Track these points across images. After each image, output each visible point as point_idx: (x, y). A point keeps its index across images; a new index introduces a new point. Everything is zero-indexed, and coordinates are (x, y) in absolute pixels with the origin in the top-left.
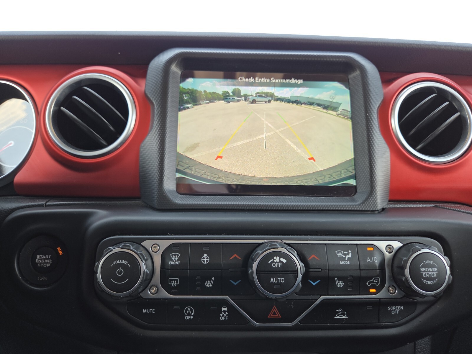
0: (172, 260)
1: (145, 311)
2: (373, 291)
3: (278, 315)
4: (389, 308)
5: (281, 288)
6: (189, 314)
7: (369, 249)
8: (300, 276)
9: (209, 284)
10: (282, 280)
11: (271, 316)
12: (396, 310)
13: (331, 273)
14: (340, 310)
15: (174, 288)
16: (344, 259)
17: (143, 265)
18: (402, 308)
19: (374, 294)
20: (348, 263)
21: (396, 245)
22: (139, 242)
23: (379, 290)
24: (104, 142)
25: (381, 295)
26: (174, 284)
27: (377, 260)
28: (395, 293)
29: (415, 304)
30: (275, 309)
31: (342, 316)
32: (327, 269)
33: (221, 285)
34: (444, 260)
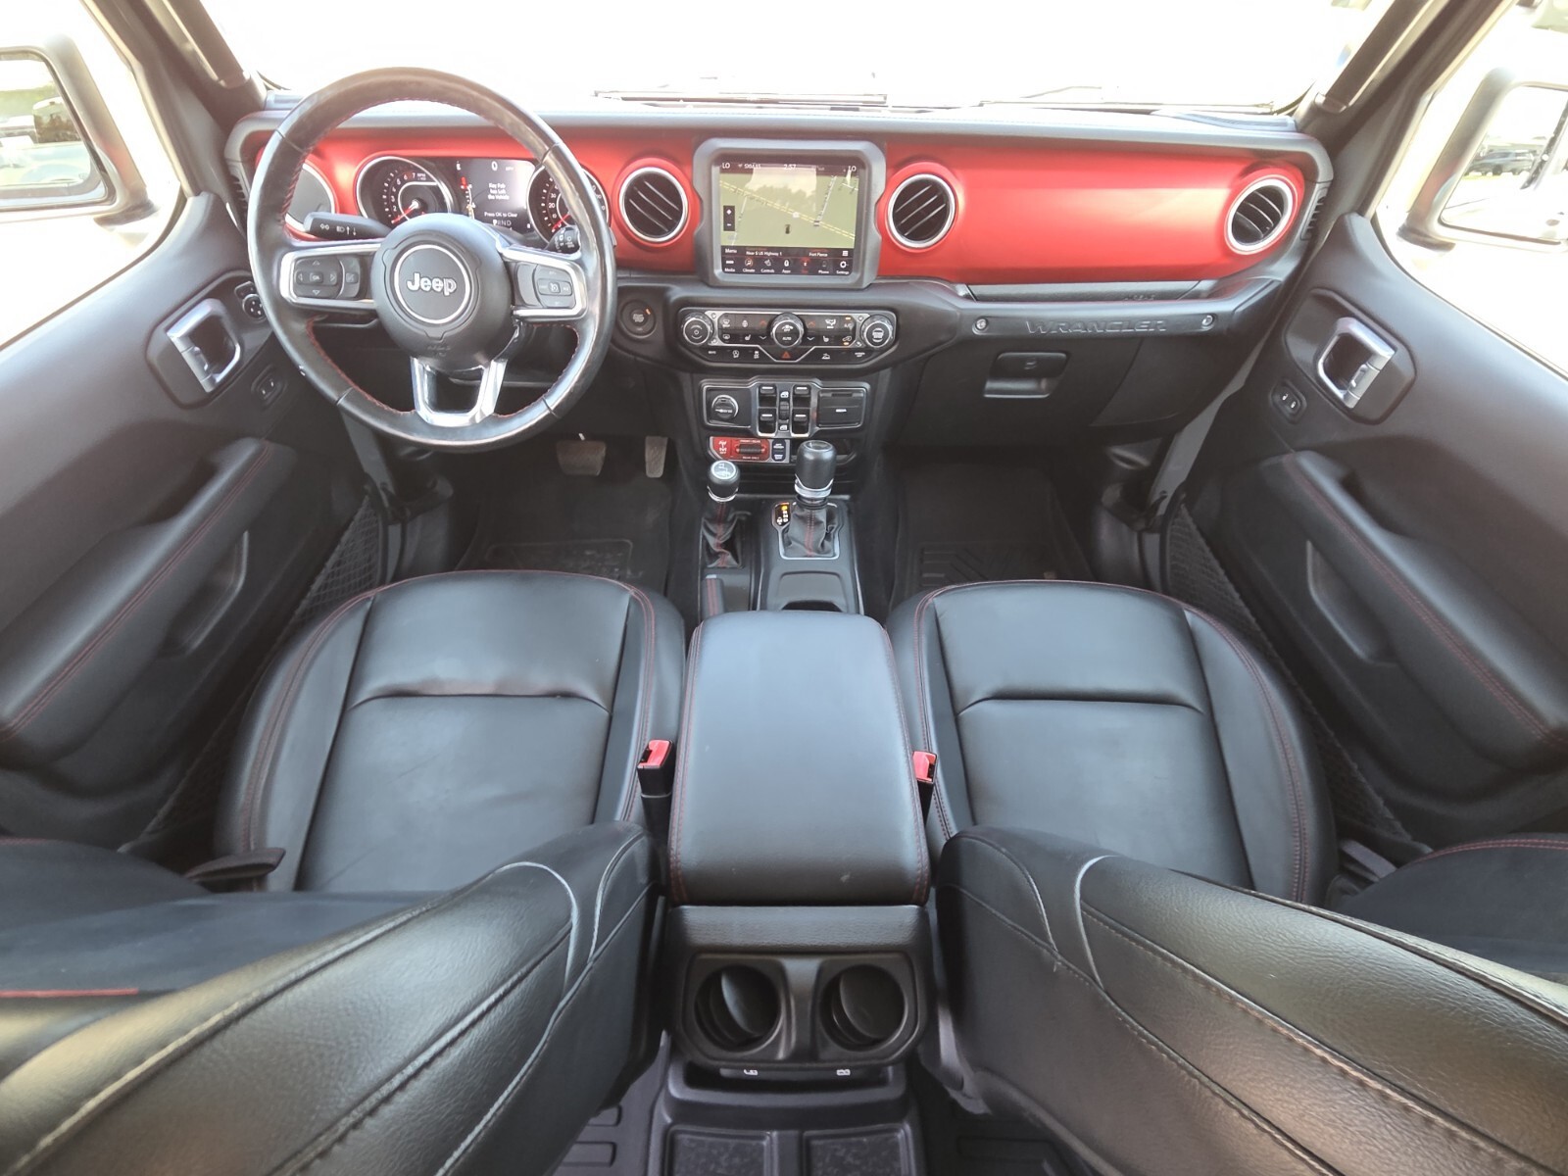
0: (725, 324)
1: (710, 352)
2: (847, 343)
3: (788, 357)
4: (855, 354)
5: (790, 343)
6: (736, 355)
7: (847, 318)
8: (801, 336)
9: (747, 338)
10: (790, 338)
11: (784, 356)
12: (860, 355)
13: (821, 334)
14: (826, 354)
15: (727, 340)
16: (829, 325)
17: (709, 328)
18: (863, 354)
19: (847, 345)
20: (832, 327)
21: (864, 315)
22: (703, 312)
23: (850, 343)
25: (851, 346)
26: (726, 338)
27: (850, 326)
28: (859, 345)
29: (871, 352)
30: (786, 353)
31: (826, 357)
32: (818, 330)
33: (755, 339)
34: (890, 328)
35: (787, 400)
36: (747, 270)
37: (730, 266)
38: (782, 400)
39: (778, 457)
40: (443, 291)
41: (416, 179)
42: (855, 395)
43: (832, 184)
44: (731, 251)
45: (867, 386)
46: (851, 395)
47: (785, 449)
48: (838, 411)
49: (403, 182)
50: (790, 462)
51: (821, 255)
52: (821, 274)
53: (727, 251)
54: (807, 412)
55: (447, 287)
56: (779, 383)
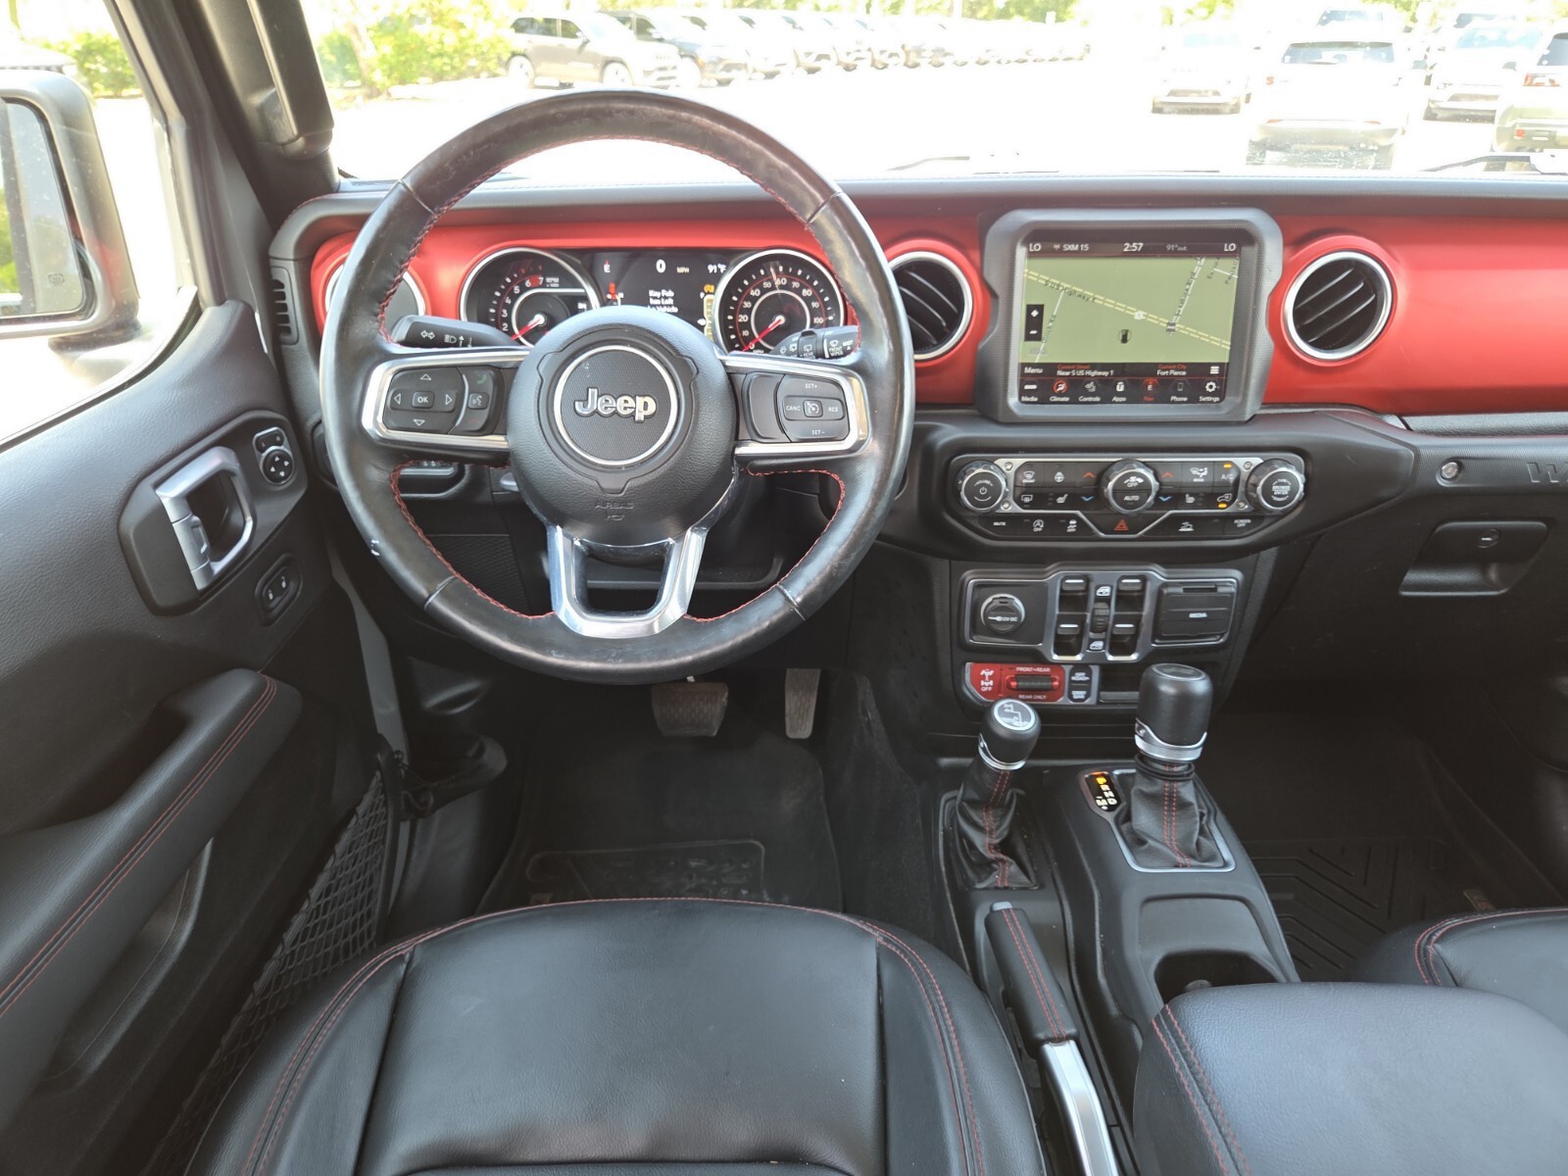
0: (1026, 478)
1: (996, 524)
2: (1224, 506)
3: (1124, 528)
4: (1236, 521)
5: (1135, 504)
6: (1038, 527)
7: (1226, 466)
8: (1153, 494)
9: (1061, 500)
10: (1136, 498)
11: (1118, 528)
12: (1242, 523)
13: (1183, 490)
14: (1186, 524)
15: (1026, 504)
16: (1198, 477)
17: (1004, 483)
18: (1249, 521)
19: (1223, 508)
20: (1202, 480)
21: (1256, 460)
22: (993, 461)
23: (1229, 504)
24: (935, 342)
25: (1230, 510)
26: (1027, 500)
27: (1231, 477)
28: (1245, 507)
29: (1262, 518)
30: (1122, 522)
31: (1187, 528)
32: (1180, 486)
33: (1074, 501)
34: (1300, 478)
35: (1106, 600)
36: (1056, 399)
37: (1030, 393)
38: (1099, 599)
39: (1078, 694)
40: (633, 415)
41: (544, 285)
42: (1221, 590)
43: (1197, 270)
44: (1033, 371)
45: (1237, 574)
46: (1215, 590)
47: (1089, 682)
48: (1192, 616)
49: (524, 289)
50: (1098, 703)
51: (1176, 373)
52: (1174, 402)
53: (1028, 370)
54: (1137, 621)
55: (643, 406)
56: (1095, 573)
